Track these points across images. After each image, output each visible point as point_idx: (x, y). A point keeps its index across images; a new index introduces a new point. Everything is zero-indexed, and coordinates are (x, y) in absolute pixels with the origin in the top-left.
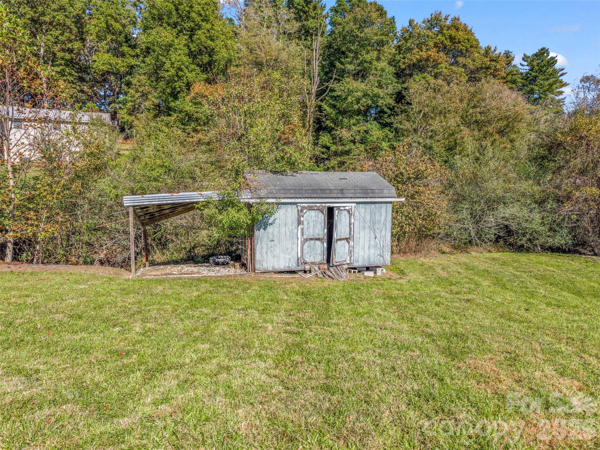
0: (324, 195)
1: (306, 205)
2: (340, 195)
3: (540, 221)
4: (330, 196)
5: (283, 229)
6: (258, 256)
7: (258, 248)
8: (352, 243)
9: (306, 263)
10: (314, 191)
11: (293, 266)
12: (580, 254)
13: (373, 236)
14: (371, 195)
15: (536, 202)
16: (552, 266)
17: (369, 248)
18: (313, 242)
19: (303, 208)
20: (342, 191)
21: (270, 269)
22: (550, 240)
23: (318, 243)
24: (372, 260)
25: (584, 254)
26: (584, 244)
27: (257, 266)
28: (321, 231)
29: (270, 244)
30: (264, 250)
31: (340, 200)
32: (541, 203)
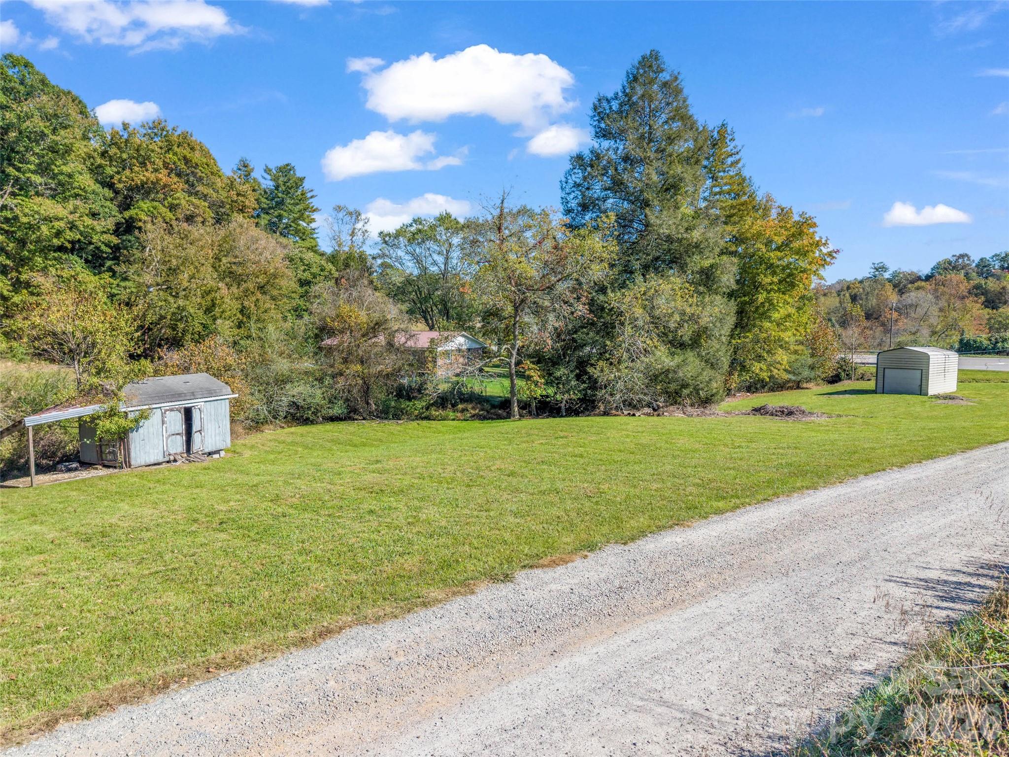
0: (181, 399)
1: (168, 408)
2: (192, 397)
3: (322, 396)
4: (185, 398)
5: (151, 430)
6: (133, 455)
7: (132, 447)
8: (203, 434)
9: (169, 455)
10: (173, 395)
11: (161, 459)
12: (354, 420)
13: (217, 427)
14: (214, 395)
15: (316, 379)
16: (336, 432)
17: (215, 436)
18: (174, 437)
19: (166, 411)
20: (193, 394)
21: (143, 463)
22: (330, 411)
23: (178, 437)
24: (218, 445)
25: (356, 420)
26: (355, 411)
27: (133, 463)
28: (180, 427)
29: (142, 442)
30: (138, 449)
31: (192, 401)
32: (320, 380)
